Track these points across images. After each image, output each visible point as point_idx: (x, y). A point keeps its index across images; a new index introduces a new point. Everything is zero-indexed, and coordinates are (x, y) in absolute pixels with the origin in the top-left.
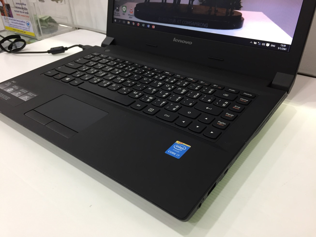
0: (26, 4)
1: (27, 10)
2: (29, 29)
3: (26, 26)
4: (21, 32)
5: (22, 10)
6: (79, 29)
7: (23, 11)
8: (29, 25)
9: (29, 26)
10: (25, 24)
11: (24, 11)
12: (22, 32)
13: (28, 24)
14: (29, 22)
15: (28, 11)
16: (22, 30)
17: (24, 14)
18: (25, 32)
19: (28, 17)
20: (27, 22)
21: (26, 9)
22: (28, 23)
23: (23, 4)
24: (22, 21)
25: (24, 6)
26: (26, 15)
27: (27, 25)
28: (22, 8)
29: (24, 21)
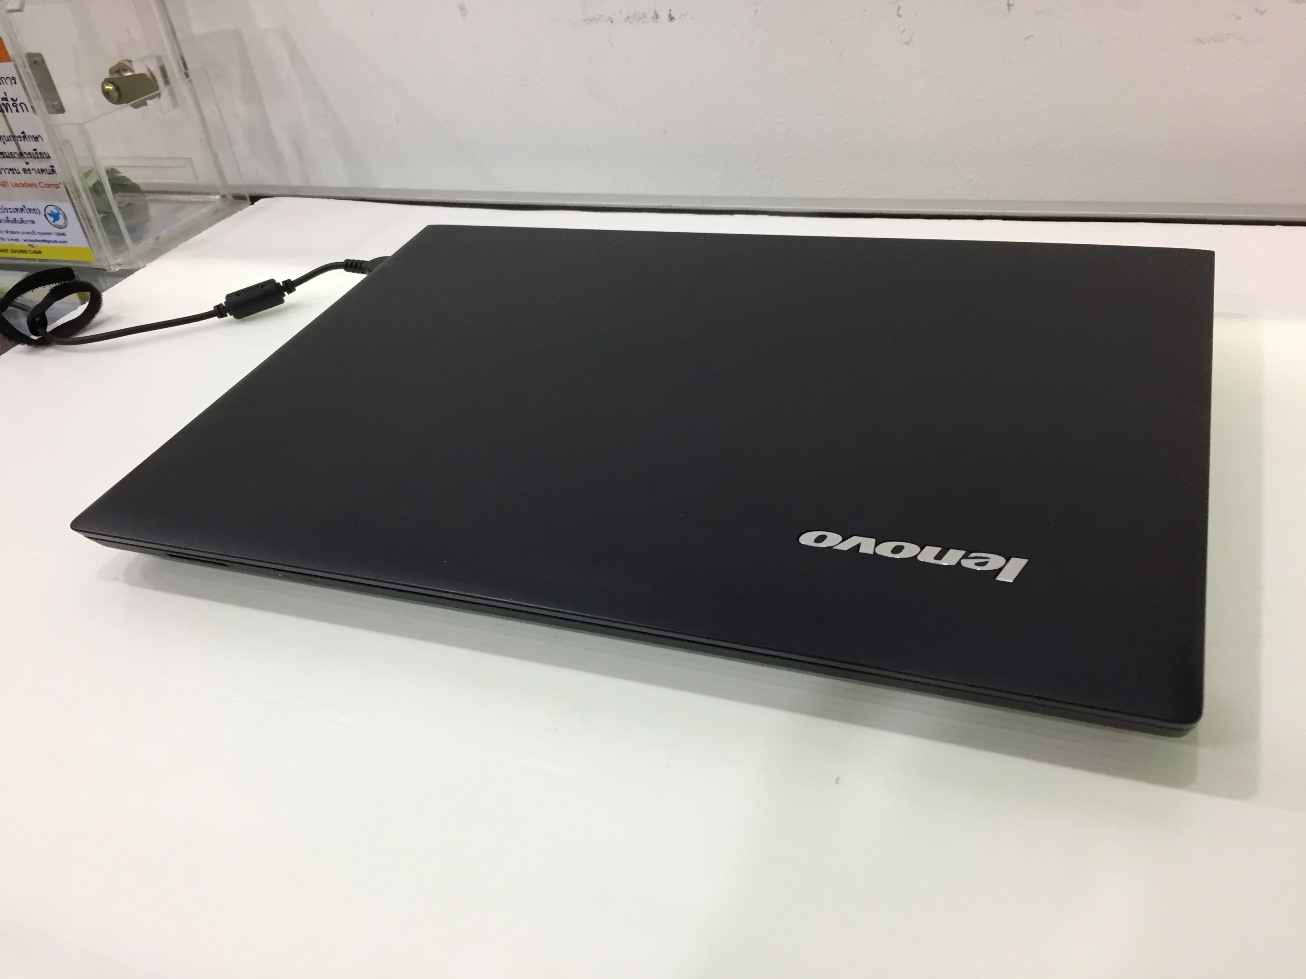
0: (44, 135)
1: (49, 157)
2: (63, 234)
3: (42, 224)
4: (17, 255)
5: (19, 164)
6: (254, 199)
7: (27, 167)
8: (61, 217)
9: (60, 222)
10: (39, 219)
11: (30, 166)
12: (24, 252)
13: (56, 217)
14: (58, 208)
15: (54, 161)
16: (24, 245)
17: (33, 178)
18: (39, 252)
19: (57, 186)
20: (49, 210)
21: (45, 156)
22: (56, 212)
23: (25, 137)
24: (20, 207)
25: (27, 146)
26: (46, 178)
27: (51, 219)
28: (21, 155)
29: (29, 205)
